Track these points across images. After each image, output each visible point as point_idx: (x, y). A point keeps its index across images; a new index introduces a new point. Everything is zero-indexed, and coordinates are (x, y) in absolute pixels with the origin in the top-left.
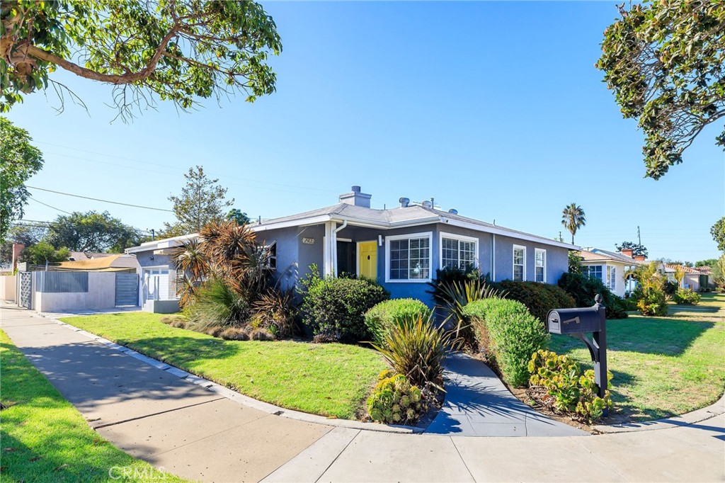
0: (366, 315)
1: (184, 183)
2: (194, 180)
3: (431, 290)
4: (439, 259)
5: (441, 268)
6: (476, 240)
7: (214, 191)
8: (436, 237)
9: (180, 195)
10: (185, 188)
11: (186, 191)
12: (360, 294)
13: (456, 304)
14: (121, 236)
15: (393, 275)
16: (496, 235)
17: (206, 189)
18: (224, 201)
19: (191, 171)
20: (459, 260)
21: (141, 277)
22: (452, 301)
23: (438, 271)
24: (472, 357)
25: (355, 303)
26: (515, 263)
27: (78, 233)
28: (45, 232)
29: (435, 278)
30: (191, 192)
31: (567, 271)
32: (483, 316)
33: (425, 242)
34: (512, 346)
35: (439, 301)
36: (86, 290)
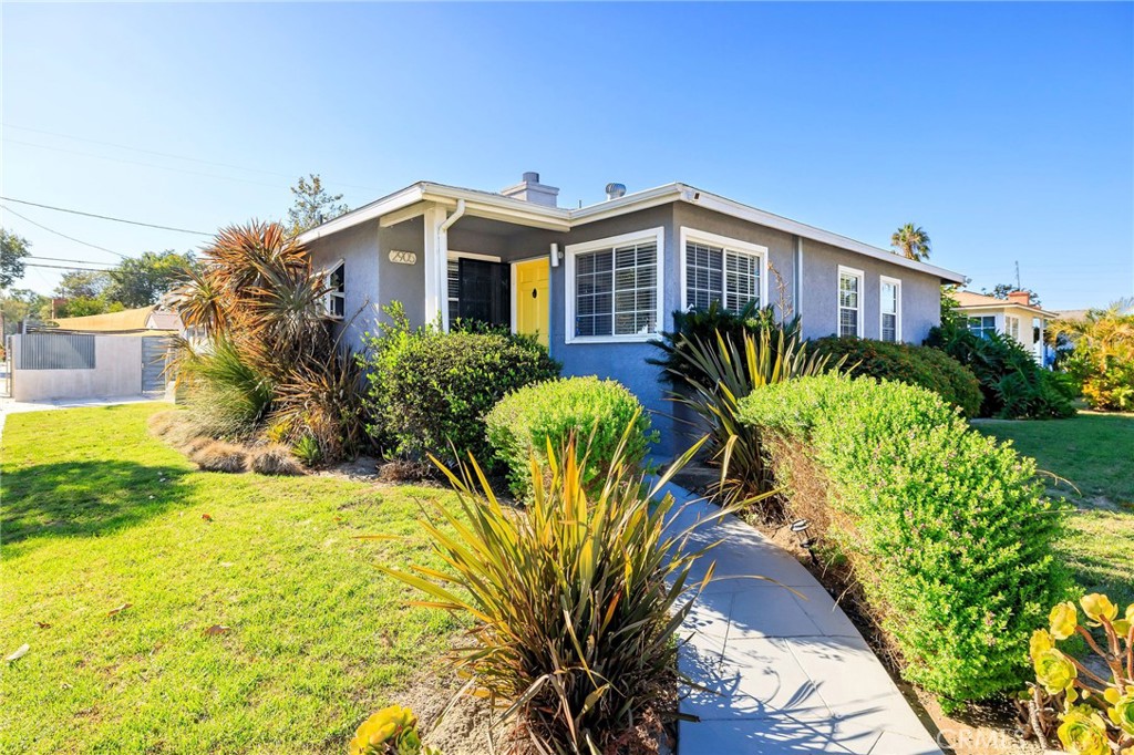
0: (488, 419)
1: (291, 201)
2: (307, 196)
3: (661, 359)
4: (679, 289)
5: (685, 309)
6: (759, 250)
8: (671, 238)
10: (294, 209)
11: (294, 214)
12: (481, 366)
13: (720, 393)
15: (583, 328)
16: (804, 239)
19: (301, 182)
20: (725, 293)
22: (709, 383)
23: (677, 315)
24: (767, 540)
25: (464, 389)
26: (842, 304)
27: (150, 284)
29: (671, 330)
30: (302, 215)
31: (938, 324)
32: (807, 429)
33: (647, 253)
34: (936, 550)
35: (677, 382)
36: (92, 365)
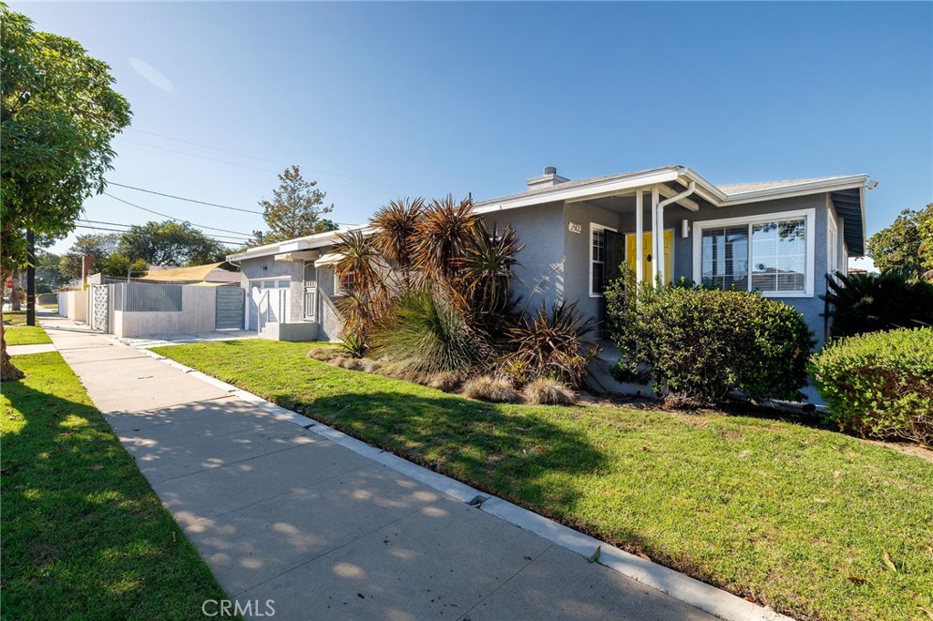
2: (289, 182)
7: (311, 195)
8: (823, 217)
9: (271, 199)
10: (277, 190)
11: (278, 195)
14: (201, 249)
17: (303, 192)
18: (321, 207)
19: (287, 171)
21: (247, 291)
27: (154, 245)
28: (116, 245)
30: (285, 197)
36: (179, 308)
